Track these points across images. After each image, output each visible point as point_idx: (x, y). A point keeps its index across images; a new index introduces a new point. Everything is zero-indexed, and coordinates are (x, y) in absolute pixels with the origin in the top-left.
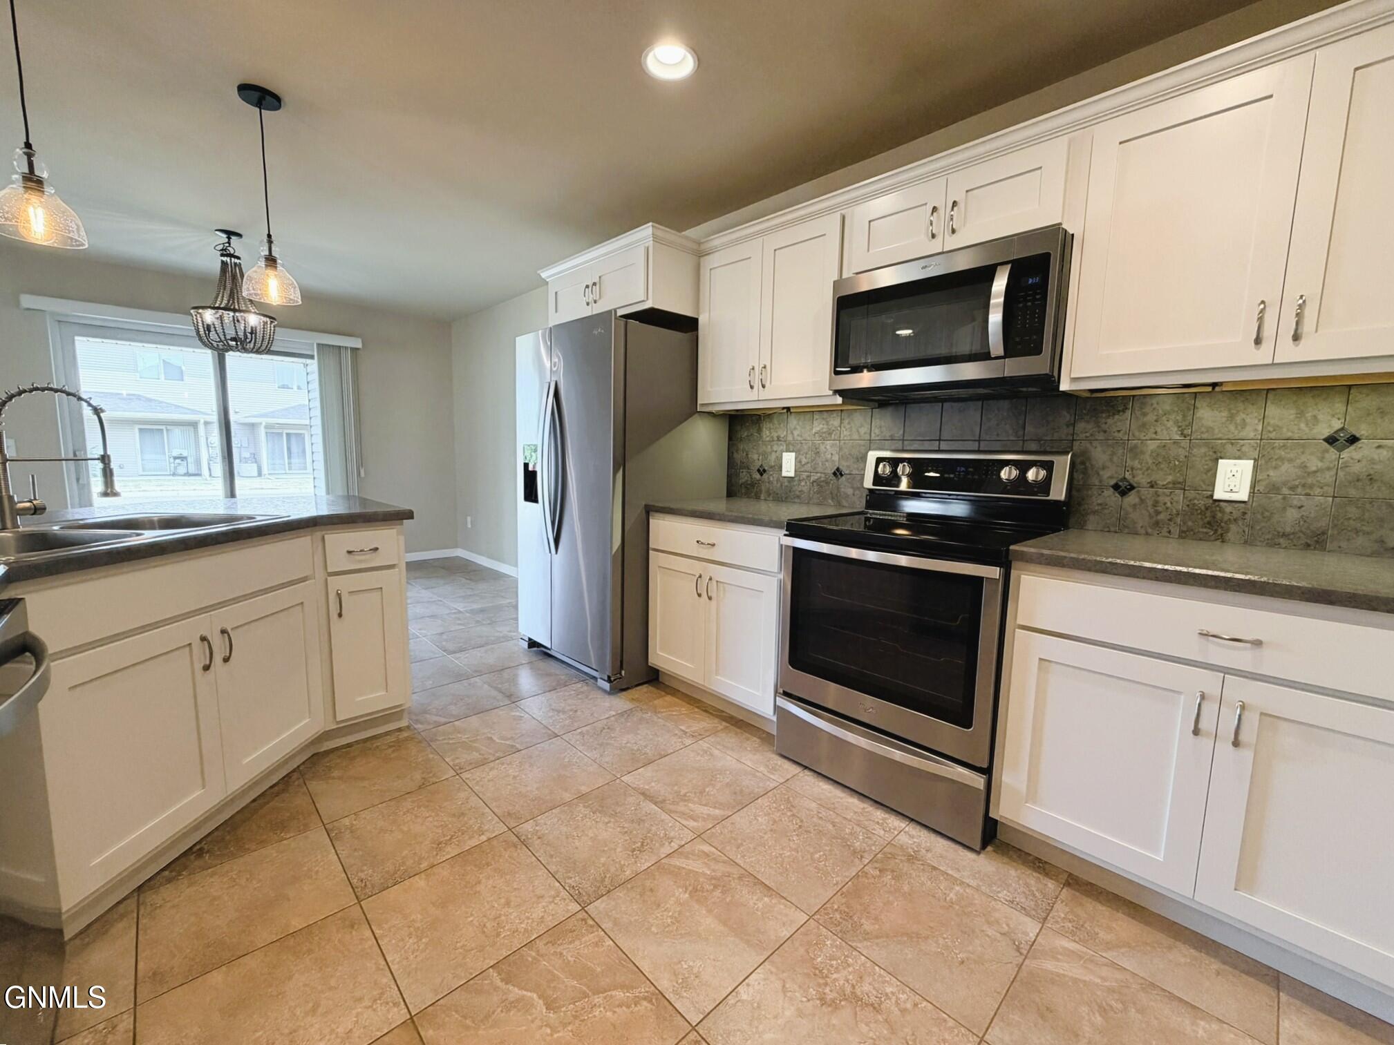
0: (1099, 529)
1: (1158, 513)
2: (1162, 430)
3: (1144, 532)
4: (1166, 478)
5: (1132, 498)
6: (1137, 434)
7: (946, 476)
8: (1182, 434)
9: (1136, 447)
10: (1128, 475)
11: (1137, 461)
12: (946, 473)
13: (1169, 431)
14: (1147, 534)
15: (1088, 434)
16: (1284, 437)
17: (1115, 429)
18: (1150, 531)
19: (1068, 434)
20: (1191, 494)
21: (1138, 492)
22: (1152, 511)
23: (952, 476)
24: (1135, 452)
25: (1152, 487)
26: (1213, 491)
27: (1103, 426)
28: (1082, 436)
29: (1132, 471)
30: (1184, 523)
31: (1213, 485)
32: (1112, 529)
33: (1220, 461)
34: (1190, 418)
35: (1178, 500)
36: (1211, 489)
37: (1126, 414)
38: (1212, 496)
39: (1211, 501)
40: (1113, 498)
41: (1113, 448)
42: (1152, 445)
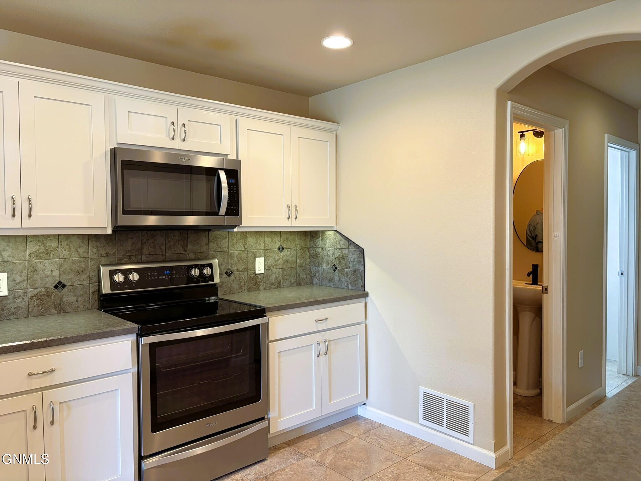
0: (223, 294)
1: (241, 282)
2: (239, 246)
3: (237, 292)
4: (241, 267)
5: (232, 277)
6: (231, 248)
7: (160, 277)
8: (245, 248)
9: (231, 254)
10: (230, 268)
11: (232, 261)
12: (161, 276)
13: (240, 247)
14: (238, 292)
15: (214, 249)
16: (269, 248)
17: (224, 247)
18: (239, 291)
19: (207, 249)
20: (249, 273)
21: (234, 274)
22: (239, 282)
23: (164, 277)
24: (231, 256)
25: (238, 271)
26: (255, 271)
27: (219, 245)
28: (212, 250)
29: (231, 265)
30: (249, 285)
31: (255, 268)
32: (227, 293)
33: (256, 258)
34: (246, 241)
35: (245, 276)
36: (254, 270)
37: (227, 239)
38: (255, 272)
39: (255, 275)
40: (226, 279)
41: (224, 255)
42: (237, 253)
